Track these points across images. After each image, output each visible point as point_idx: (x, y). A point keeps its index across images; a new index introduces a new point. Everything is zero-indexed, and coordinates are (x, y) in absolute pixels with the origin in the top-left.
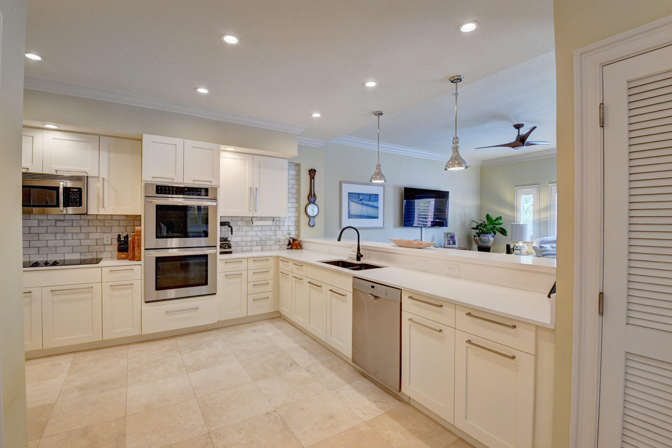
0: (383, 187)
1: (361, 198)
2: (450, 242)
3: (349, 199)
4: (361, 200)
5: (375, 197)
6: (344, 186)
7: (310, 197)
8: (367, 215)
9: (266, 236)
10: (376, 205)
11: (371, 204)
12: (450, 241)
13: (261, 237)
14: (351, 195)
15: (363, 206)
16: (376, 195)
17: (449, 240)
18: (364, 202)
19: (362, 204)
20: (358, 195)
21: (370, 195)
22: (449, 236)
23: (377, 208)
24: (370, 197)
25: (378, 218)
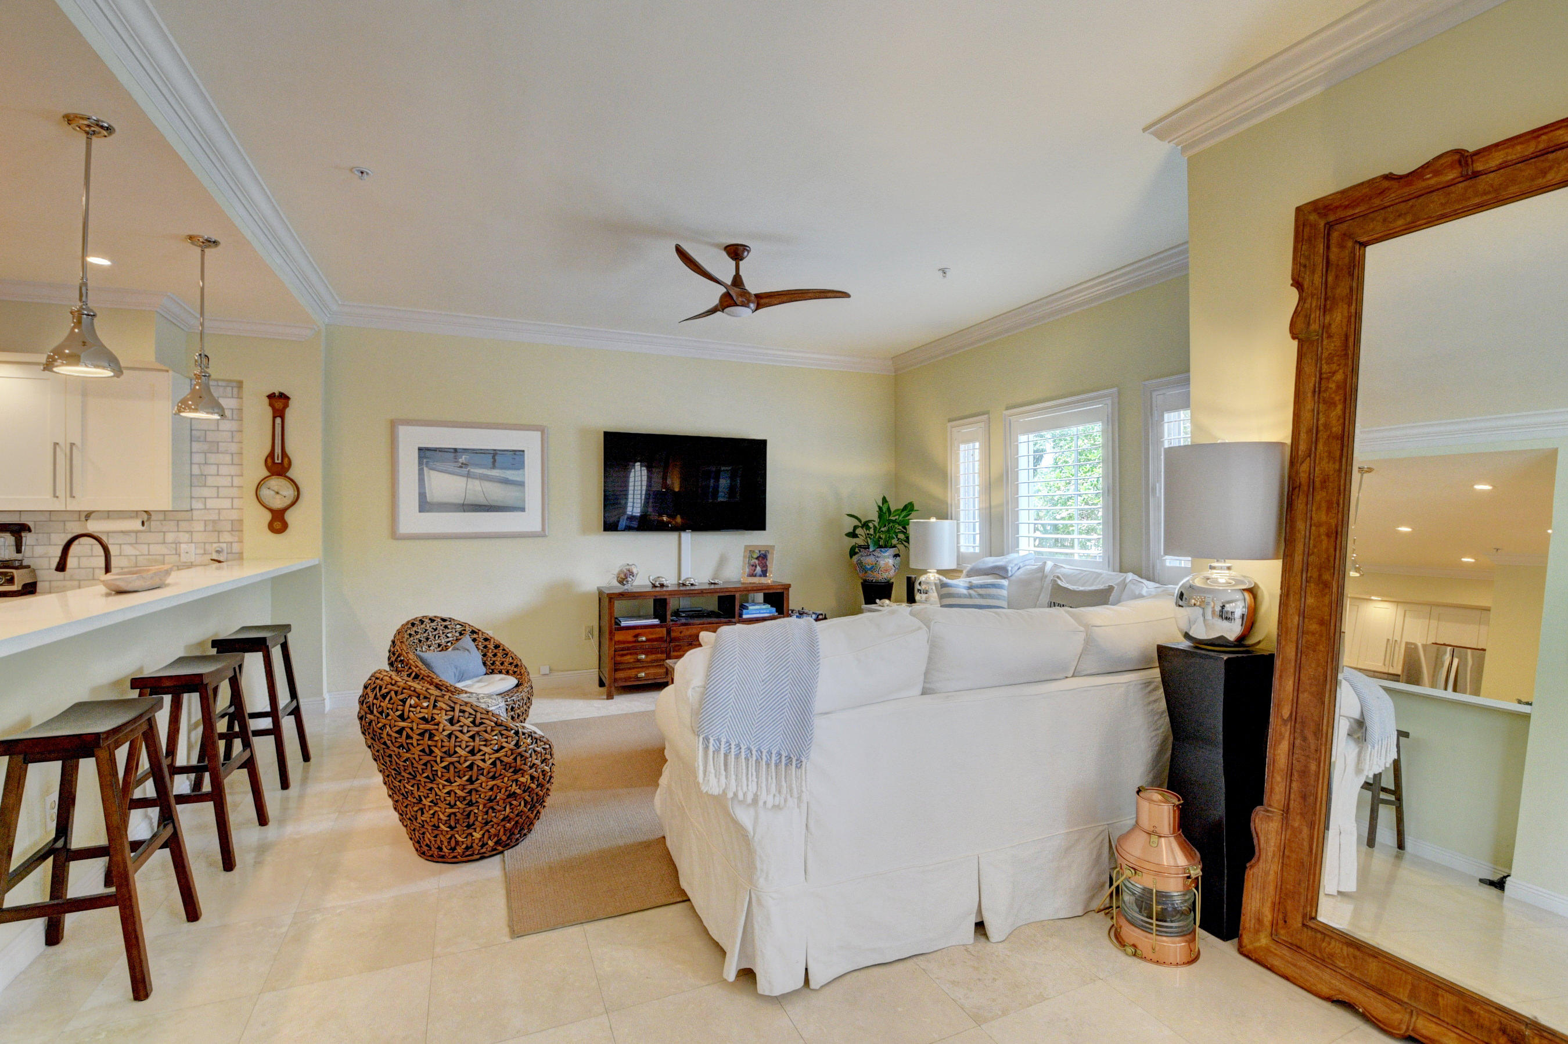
0: (539, 433)
1: (464, 462)
2: (755, 570)
3: (420, 463)
4: (464, 465)
5: (516, 458)
6: (403, 431)
7: (269, 460)
8: (485, 503)
9: (150, 557)
10: (518, 479)
11: (498, 475)
12: (756, 567)
13: (133, 558)
14: (426, 454)
15: (469, 480)
16: (517, 453)
17: (753, 566)
18: (472, 470)
19: (468, 475)
20: (452, 455)
21: (495, 453)
22: (755, 556)
23: (521, 484)
24: (494, 457)
25: (523, 509)
